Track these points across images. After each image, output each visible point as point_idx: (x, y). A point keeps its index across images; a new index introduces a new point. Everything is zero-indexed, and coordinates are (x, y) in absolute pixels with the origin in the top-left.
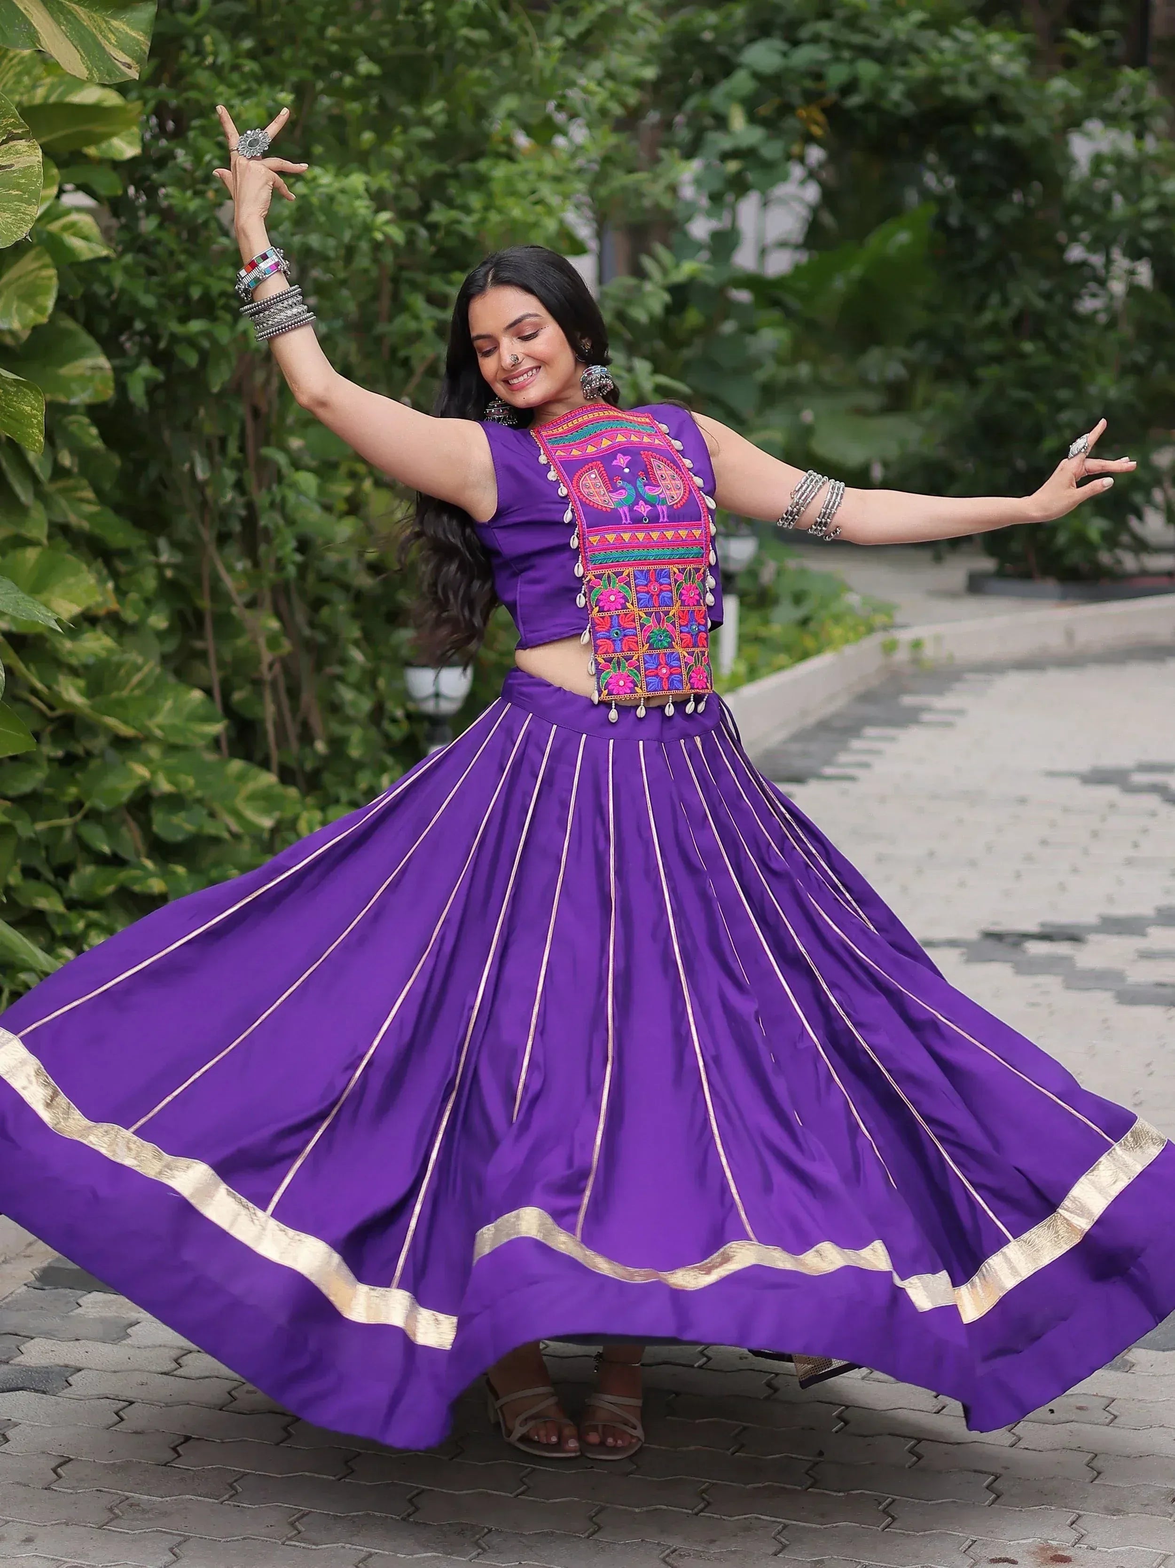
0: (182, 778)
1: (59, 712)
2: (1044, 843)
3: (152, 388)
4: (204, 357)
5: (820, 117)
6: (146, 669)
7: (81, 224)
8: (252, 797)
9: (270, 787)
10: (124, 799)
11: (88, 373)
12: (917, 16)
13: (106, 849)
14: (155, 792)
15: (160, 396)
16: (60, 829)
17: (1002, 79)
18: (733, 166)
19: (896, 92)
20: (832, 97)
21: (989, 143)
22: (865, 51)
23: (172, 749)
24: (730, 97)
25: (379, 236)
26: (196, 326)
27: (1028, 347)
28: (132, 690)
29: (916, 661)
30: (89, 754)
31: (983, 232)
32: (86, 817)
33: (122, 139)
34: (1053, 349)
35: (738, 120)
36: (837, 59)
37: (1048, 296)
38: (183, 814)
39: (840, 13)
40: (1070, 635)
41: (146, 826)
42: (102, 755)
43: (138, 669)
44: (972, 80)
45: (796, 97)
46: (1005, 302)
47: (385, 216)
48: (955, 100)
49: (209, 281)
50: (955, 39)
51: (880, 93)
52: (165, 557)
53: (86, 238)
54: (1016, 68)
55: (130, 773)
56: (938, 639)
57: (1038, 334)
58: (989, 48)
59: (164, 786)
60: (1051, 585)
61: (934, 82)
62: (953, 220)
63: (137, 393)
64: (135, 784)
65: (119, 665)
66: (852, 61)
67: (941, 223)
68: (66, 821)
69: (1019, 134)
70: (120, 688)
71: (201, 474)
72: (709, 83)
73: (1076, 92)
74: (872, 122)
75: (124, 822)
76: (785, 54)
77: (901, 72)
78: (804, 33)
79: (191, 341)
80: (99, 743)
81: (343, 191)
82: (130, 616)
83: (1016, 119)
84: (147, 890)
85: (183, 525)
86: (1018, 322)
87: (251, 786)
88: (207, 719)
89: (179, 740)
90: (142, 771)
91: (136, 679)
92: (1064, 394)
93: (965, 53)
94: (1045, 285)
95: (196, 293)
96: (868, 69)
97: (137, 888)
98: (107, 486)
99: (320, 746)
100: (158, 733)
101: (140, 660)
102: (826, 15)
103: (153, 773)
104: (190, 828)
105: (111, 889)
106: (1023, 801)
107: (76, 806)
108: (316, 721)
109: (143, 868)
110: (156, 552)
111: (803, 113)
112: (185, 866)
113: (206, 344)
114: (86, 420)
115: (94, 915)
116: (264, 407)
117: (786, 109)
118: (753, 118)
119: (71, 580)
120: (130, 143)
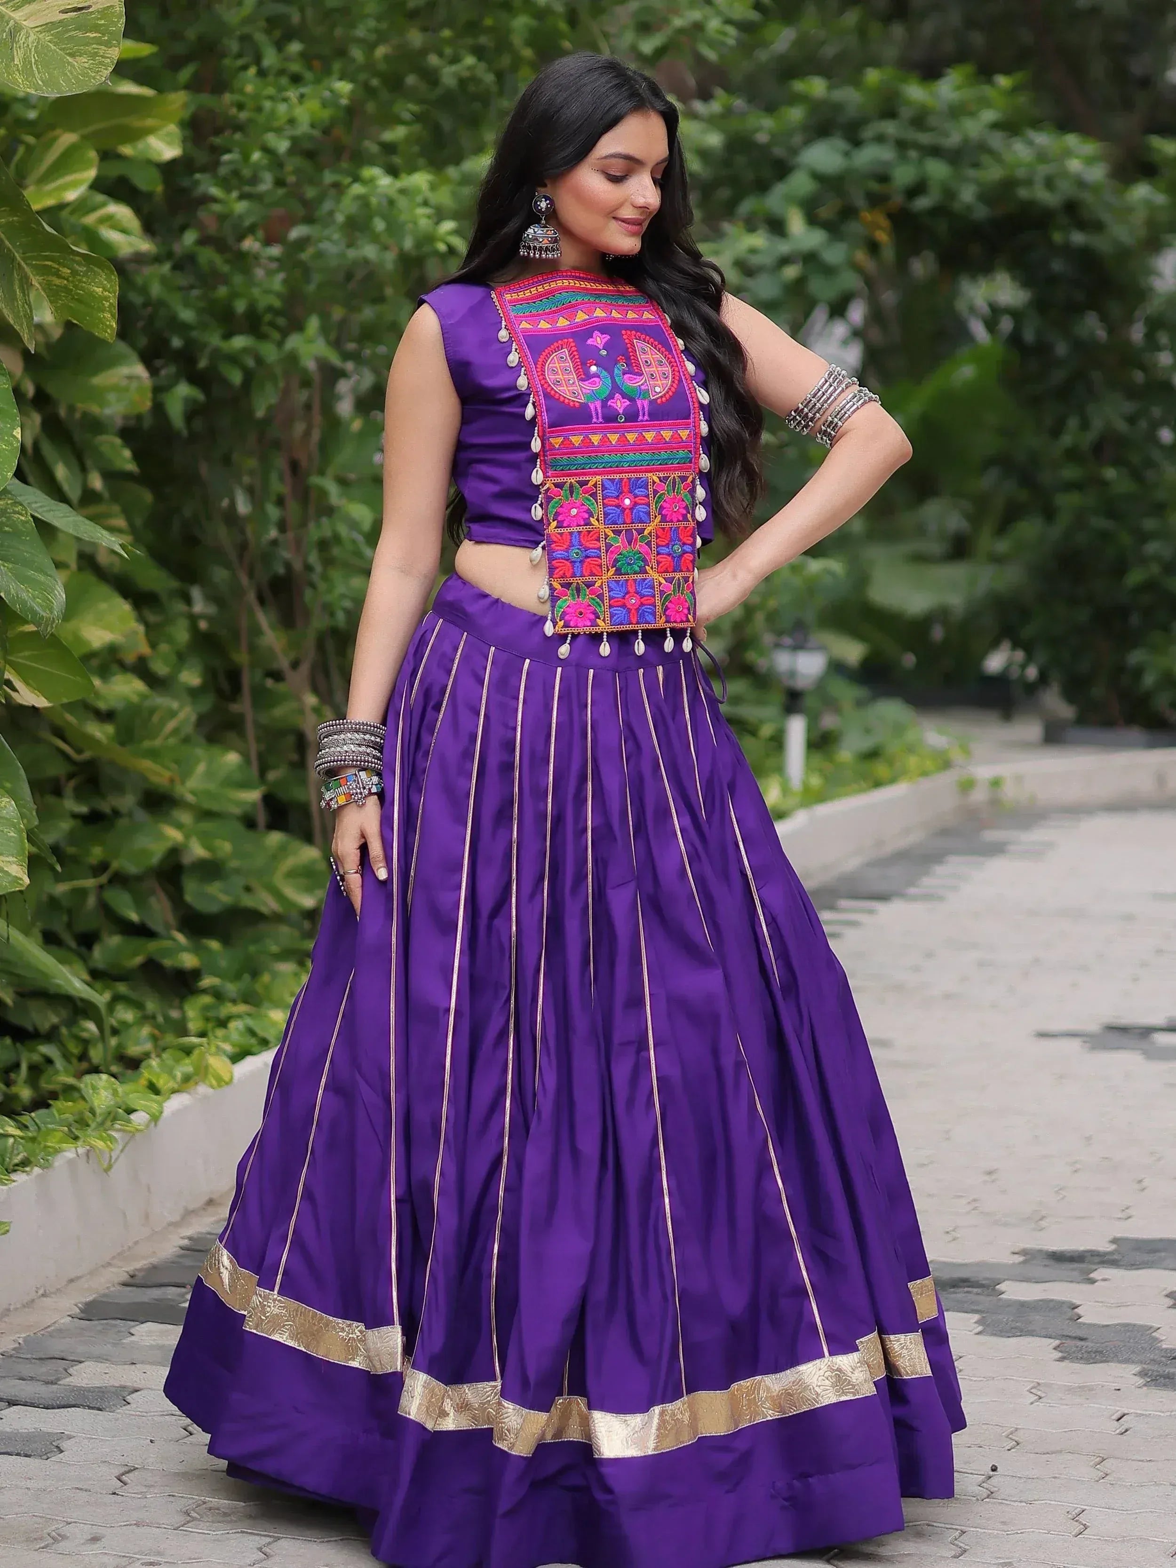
0: (218, 842)
1: (87, 755)
2: (1159, 952)
3: (192, 412)
4: (249, 376)
5: (884, 222)
6: (182, 715)
7: (118, 216)
8: (292, 874)
9: (314, 862)
10: (155, 860)
11: (124, 383)
12: (989, 116)
13: (134, 917)
14: (187, 860)
15: (198, 424)
16: (82, 893)
17: (1081, 183)
18: (791, 272)
19: (967, 195)
20: (898, 200)
21: (1067, 250)
22: (935, 151)
23: (207, 815)
24: (790, 199)
25: (442, 247)
26: (239, 342)
27: (1110, 473)
28: (167, 738)
29: (995, 802)
30: (116, 813)
31: (1061, 349)
32: (110, 881)
33: (159, 139)
34: (1136, 475)
35: (796, 223)
36: (903, 159)
37: (1132, 420)
38: (218, 884)
39: (906, 113)
40: (1161, 780)
41: (176, 897)
42: (130, 815)
43: (173, 714)
44: (1049, 183)
45: (860, 202)
46: (1085, 425)
47: (448, 226)
48: (1030, 205)
49: (256, 292)
50: (1031, 143)
51: (950, 194)
52: (199, 607)
53: (124, 231)
54: (1097, 173)
55: (161, 836)
56: (1019, 779)
57: (1118, 462)
58: (1068, 153)
59: (198, 851)
60: (1135, 733)
61: (1009, 185)
62: (1029, 336)
63: (175, 409)
64: (166, 845)
65: (152, 711)
66: (920, 161)
68: (90, 883)
69: (1101, 244)
70: (153, 737)
71: (243, 507)
72: (762, 187)
73: (1160, 199)
74: (942, 227)
75: (152, 891)
76: (847, 154)
77: (971, 173)
78: (868, 132)
79: (233, 359)
80: (127, 802)
81: (403, 191)
82: (160, 668)
83: (1096, 226)
84: (177, 964)
85: (220, 574)
86: (1098, 449)
87: (290, 862)
88: (244, 785)
89: (215, 807)
90: (174, 835)
91: (171, 725)
92: (1150, 524)
93: (1042, 157)
94: (1129, 407)
95: (240, 306)
96: (937, 169)
97: (167, 962)
98: (139, 522)
100: (190, 798)
101: (175, 705)
102: (890, 113)
103: (187, 837)
104: (226, 899)
105: (138, 960)
106: (1129, 918)
107: (103, 867)
109: (174, 939)
110: (188, 601)
111: (867, 215)
112: (220, 942)
113: (250, 363)
114: (118, 441)
115: (122, 988)
116: (304, 463)
117: (848, 212)
118: (812, 220)
119: (103, 606)
120: (170, 143)
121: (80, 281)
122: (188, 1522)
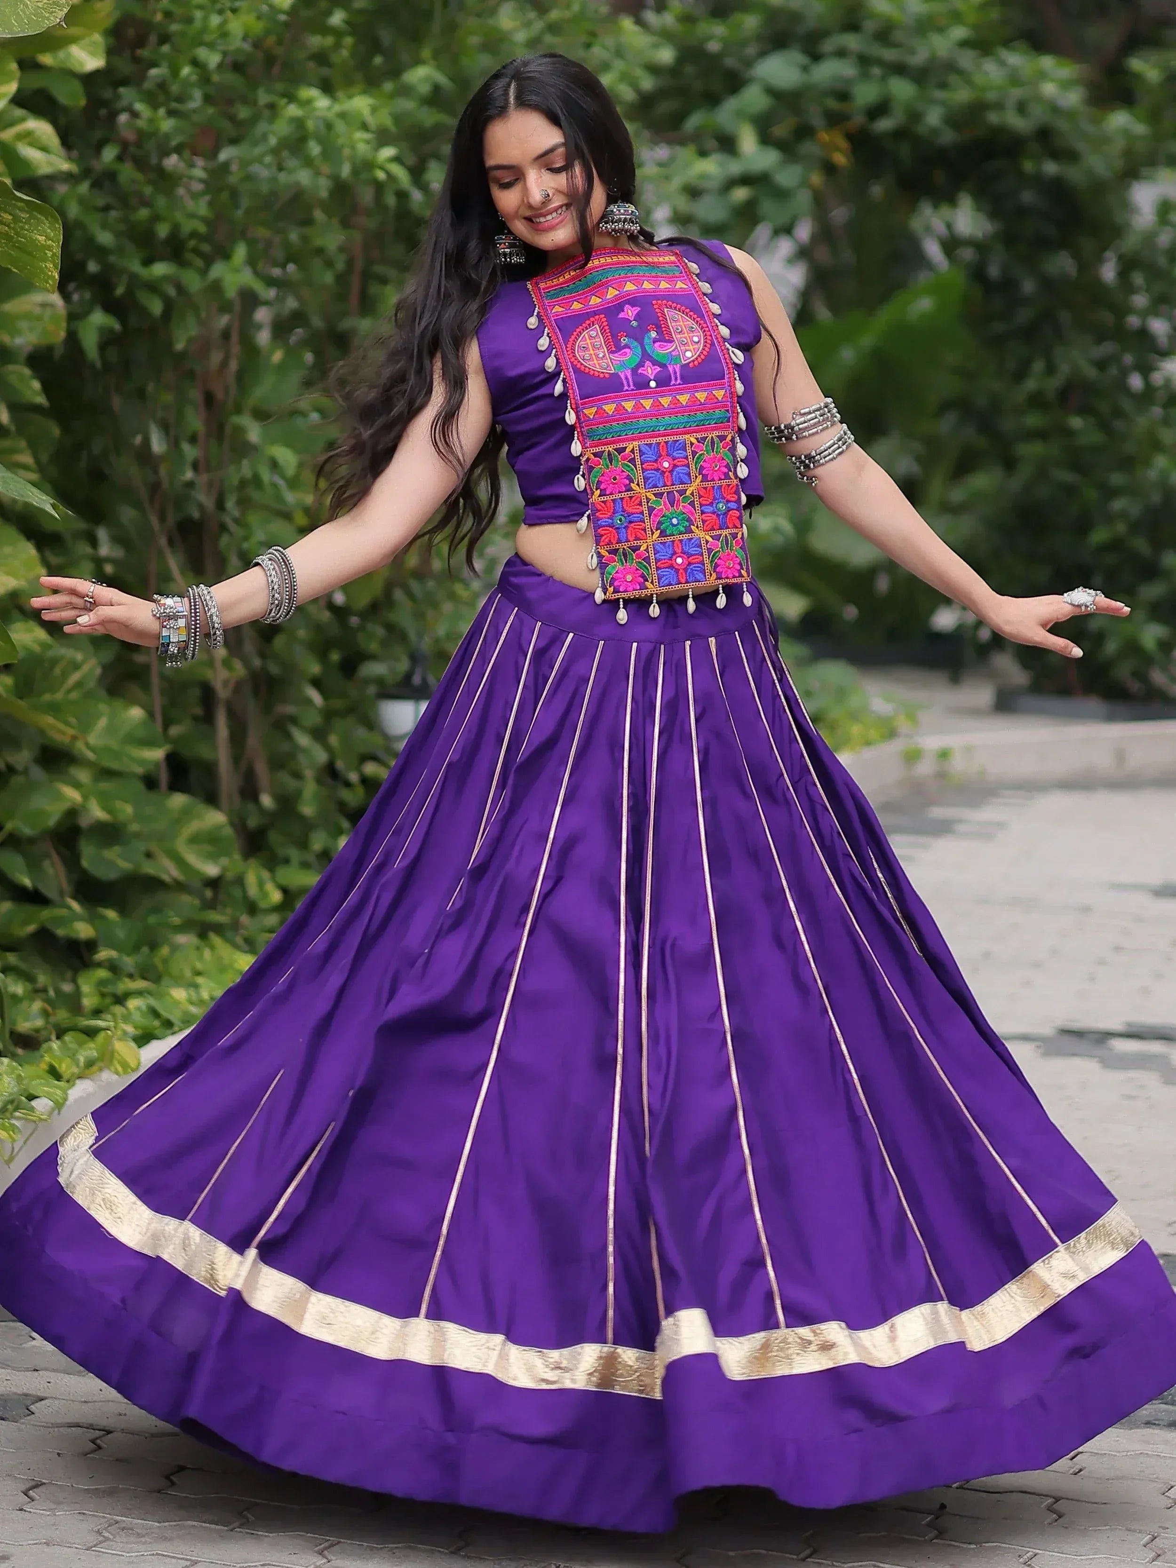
0: (119, 804)
2: (1118, 949)
3: (107, 341)
4: (169, 307)
5: (843, 143)
6: (86, 668)
7: (38, 133)
8: (194, 840)
9: (219, 827)
10: (52, 822)
11: (38, 310)
12: (959, 33)
13: (27, 882)
14: (84, 822)
15: (113, 355)
17: (1055, 109)
18: (741, 194)
19: (933, 117)
20: (858, 120)
21: (1038, 181)
22: (900, 69)
23: (106, 774)
24: (740, 114)
25: (381, 175)
26: (160, 269)
27: (1076, 422)
28: (69, 691)
29: (941, 775)
30: (11, 770)
31: (1028, 286)
32: (3, 843)
33: (82, 48)
34: (1104, 426)
35: (748, 141)
36: (865, 76)
37: (1101, 366)
38: (117, 849)
39: (869, 26)
40: (1120, 756)
41: (72, 861)
42: (26, 771)
43: (76, 666)
44: (1022, 108)
45: (817, 120)
46: (1051, 370)
47: (388, 152)
48: (1000, 131)
49: (179, 216)
50: (1002, 63)
51: (915, 116)
52: (104, 550)
53: (44, 149)
54: (1073, 98)
55: (59, 796)
56: (969, 750)
57: (1084, 410)
58: (1043, 76)
59: (97, 813)
60: (1094, 704)
61: (978, 108)
62: (994, 271)
63: (90, 341)
64: (64, 806)
65: (54, 662)
66: (884, 79)
67: (978, 274)
69: (1074, 174)
70: (53, 691)
71: (158, 445)
72: (713, 100)
73: (1140, 129)
74: (904, 150)
75: (47, 856)
76: (805, 69)
77: (939, 94)
78: (828, 46)
79: (153, 287)
80: (22, 758)
81: (343, 115)
83: (1068, 156)
84: (73, 935)
85: (127, 514)
86: (1065, 395)
87: (194, 826)
88: (147, 742)
89: (114, 765)
90: (72, 795)
91: (75, 677)
92: (1117, 479)
93: (1015, 79)
94: (1099, 351)
95: (163, 231)
96: (902, 89)
97: (60, 932)
98: (45, 458)
99: (267, 801)
100: (89, 755)
101: (79, 657)
102: (852, 26)
103: (85, 797)
104: (125, 865)
105: (31, 928)
106: (1086, 910)
108: (261, 769)
109: (69, 908)
110: (94, 542)
111: (824, 136)
112: (117, 911)
113: (172, 292)
114: (27, 372)
115: (11, 959)
116: (219, 395)
117: (804, 132)
118: (765, 139)
120: (92, 54)
121: (22, 228)
122: (101, 1542)
